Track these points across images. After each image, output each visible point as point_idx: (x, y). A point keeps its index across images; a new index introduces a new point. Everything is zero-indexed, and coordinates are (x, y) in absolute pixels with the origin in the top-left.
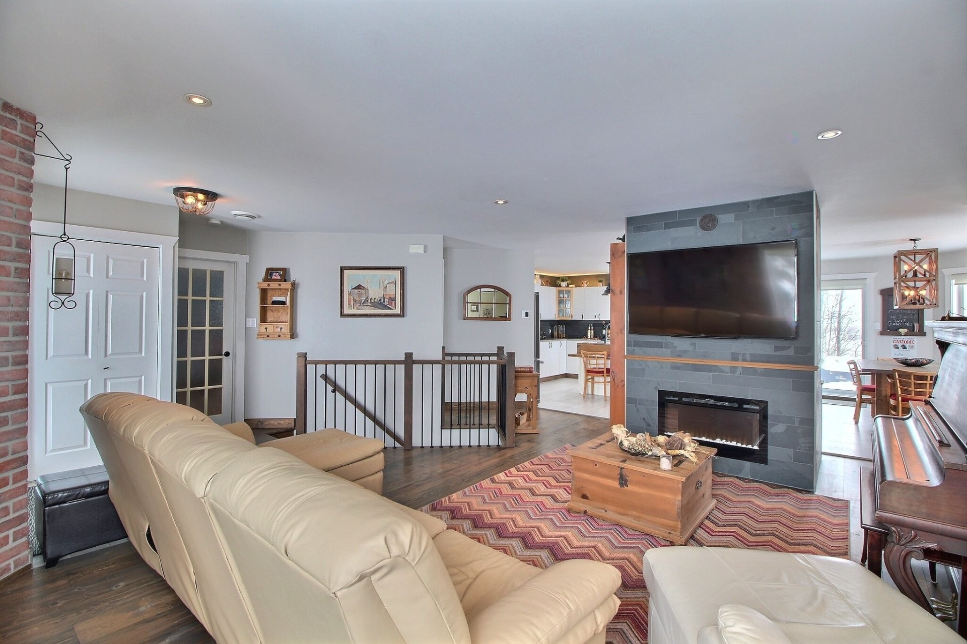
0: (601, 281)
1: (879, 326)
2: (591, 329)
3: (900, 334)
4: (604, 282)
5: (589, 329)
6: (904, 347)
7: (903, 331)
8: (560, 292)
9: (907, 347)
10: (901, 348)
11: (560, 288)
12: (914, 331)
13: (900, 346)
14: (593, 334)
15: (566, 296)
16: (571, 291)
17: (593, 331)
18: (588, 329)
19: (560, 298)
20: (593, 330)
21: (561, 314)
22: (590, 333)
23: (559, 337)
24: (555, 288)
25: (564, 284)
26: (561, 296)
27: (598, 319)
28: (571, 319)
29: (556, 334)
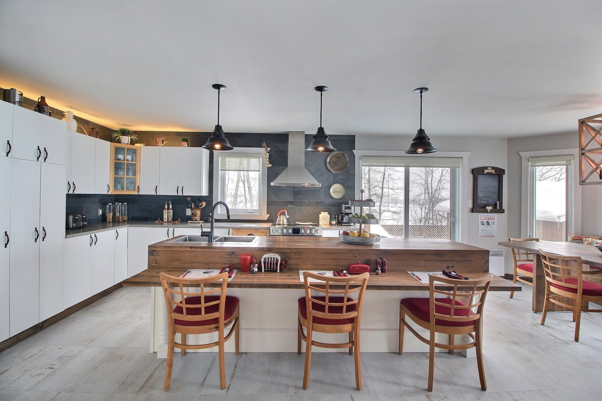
0: (185, 140)
1: (470, 204)
2: (168, 209)
3: (486, 212)
4: (189, 141)
5: (166, 207)
6: (488, 223)
7: (489, 208)
8: (118, 151)
9: (490, 223)
10: (486, 224)
11: (118, 145)
12: (496, 208)
13: (485, 223)
14: (172, 215)
15: (129, 157)
16: (138, 152)
17: (171, 211)
18: (164, 208)
19: (119, 159)
20: (172, 209)
21: (119, 187)
22: (167, 214)
23: (116, 222)
24: (108, 143)
25: (126, 140)
26: (121, 157)
27: (180, 194)
28: (136, 193)
29: (110, 216)
